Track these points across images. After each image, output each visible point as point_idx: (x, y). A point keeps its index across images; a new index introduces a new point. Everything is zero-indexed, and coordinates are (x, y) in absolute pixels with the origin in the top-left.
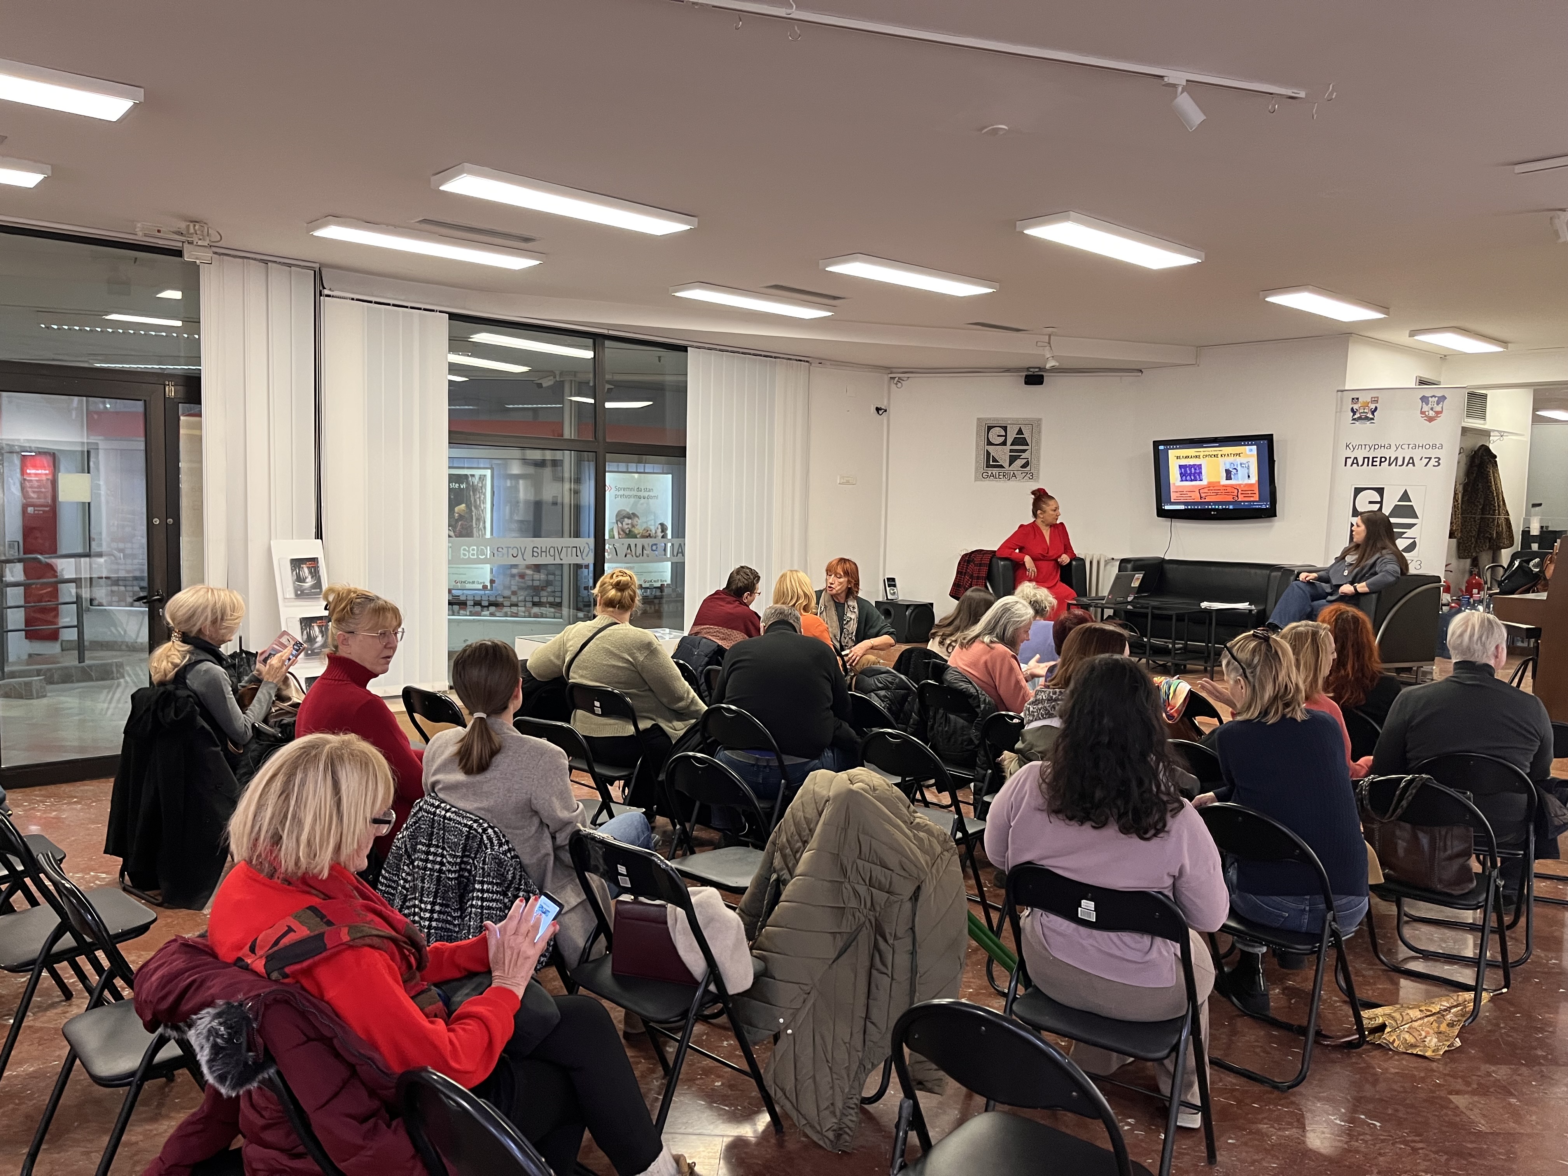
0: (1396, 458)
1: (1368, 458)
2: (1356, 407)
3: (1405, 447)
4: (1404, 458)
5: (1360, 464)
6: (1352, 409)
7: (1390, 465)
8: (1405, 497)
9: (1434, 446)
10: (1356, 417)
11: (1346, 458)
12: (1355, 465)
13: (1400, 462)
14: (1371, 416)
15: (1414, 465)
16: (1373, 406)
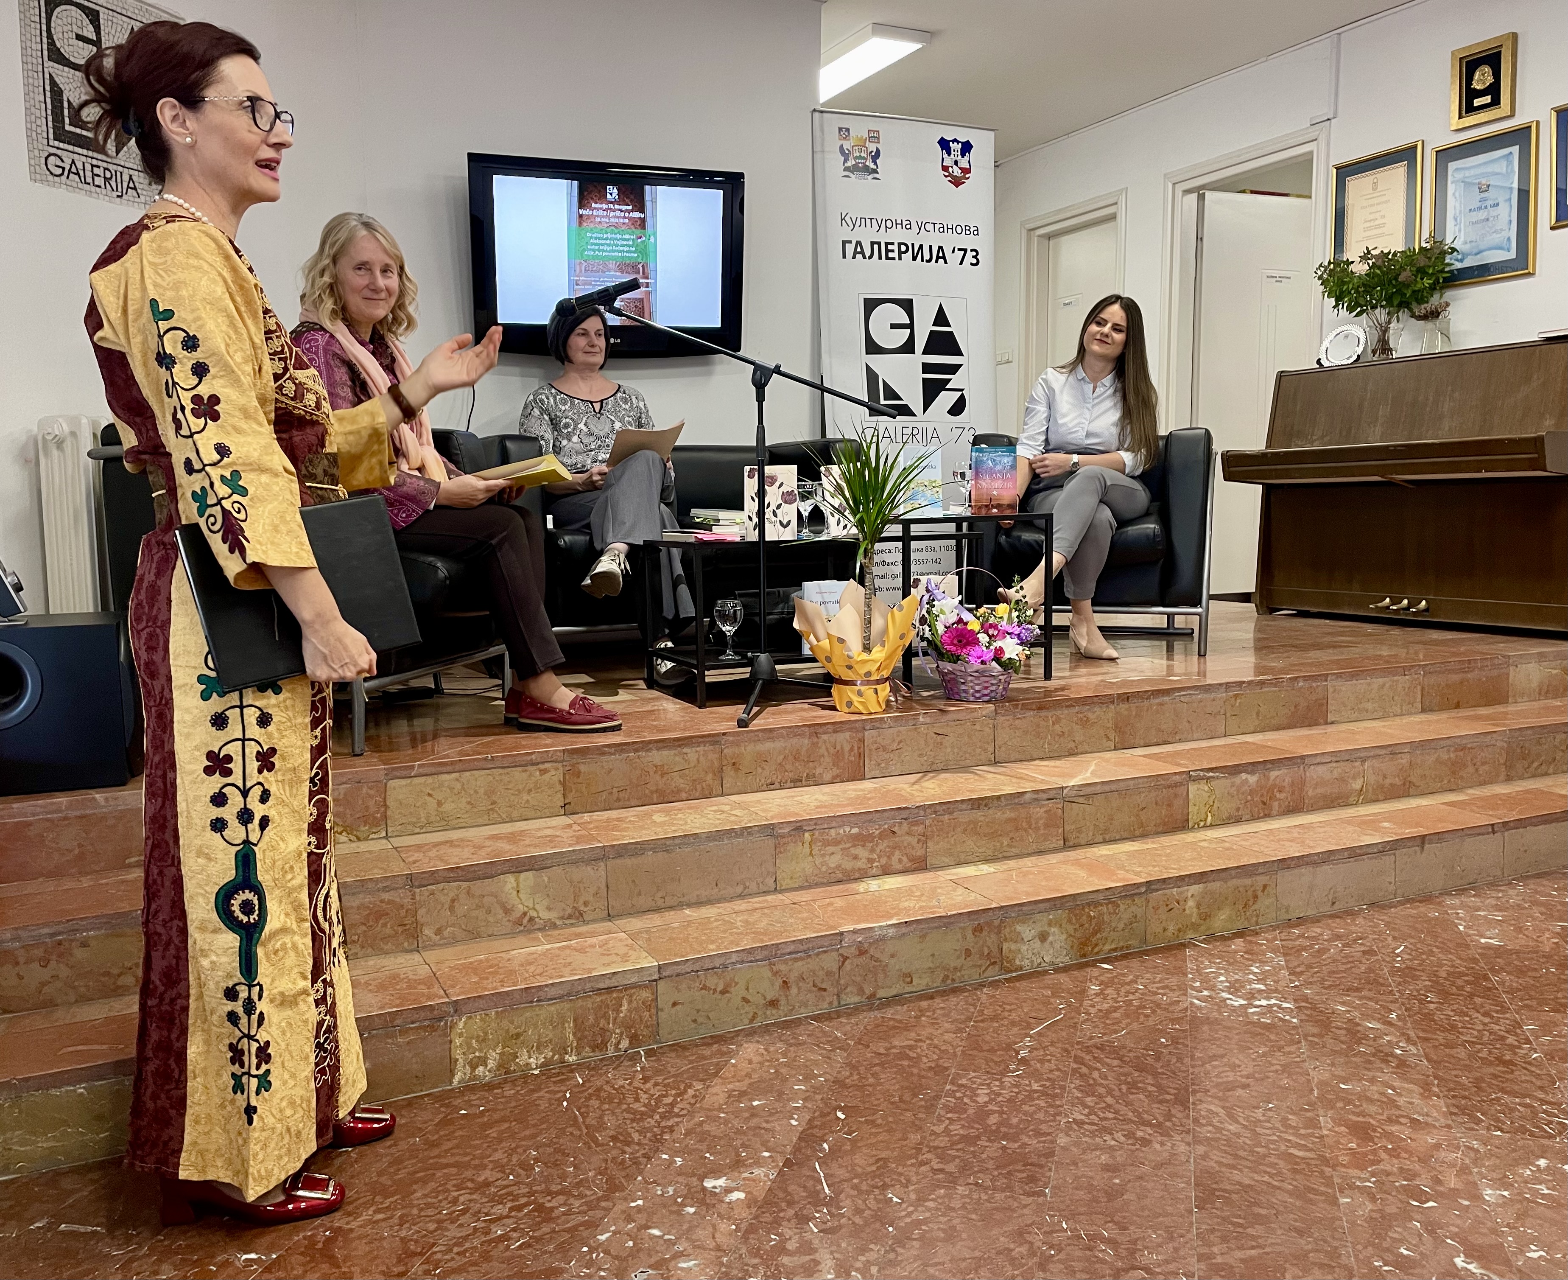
0: (921, 247)
1: (879, 244)
2: (846, 145)
3: (929, 227)
4: (931, 247)
6: (842, 150)
7: (914, 259)
8: (941, 318)
9: (967, 230)
10: (849, 163)
11: (845, 242)
12: (859, 257)
13: (927, 256)
14: (872, 166)
15: (946, 262)
16: (873, 148)
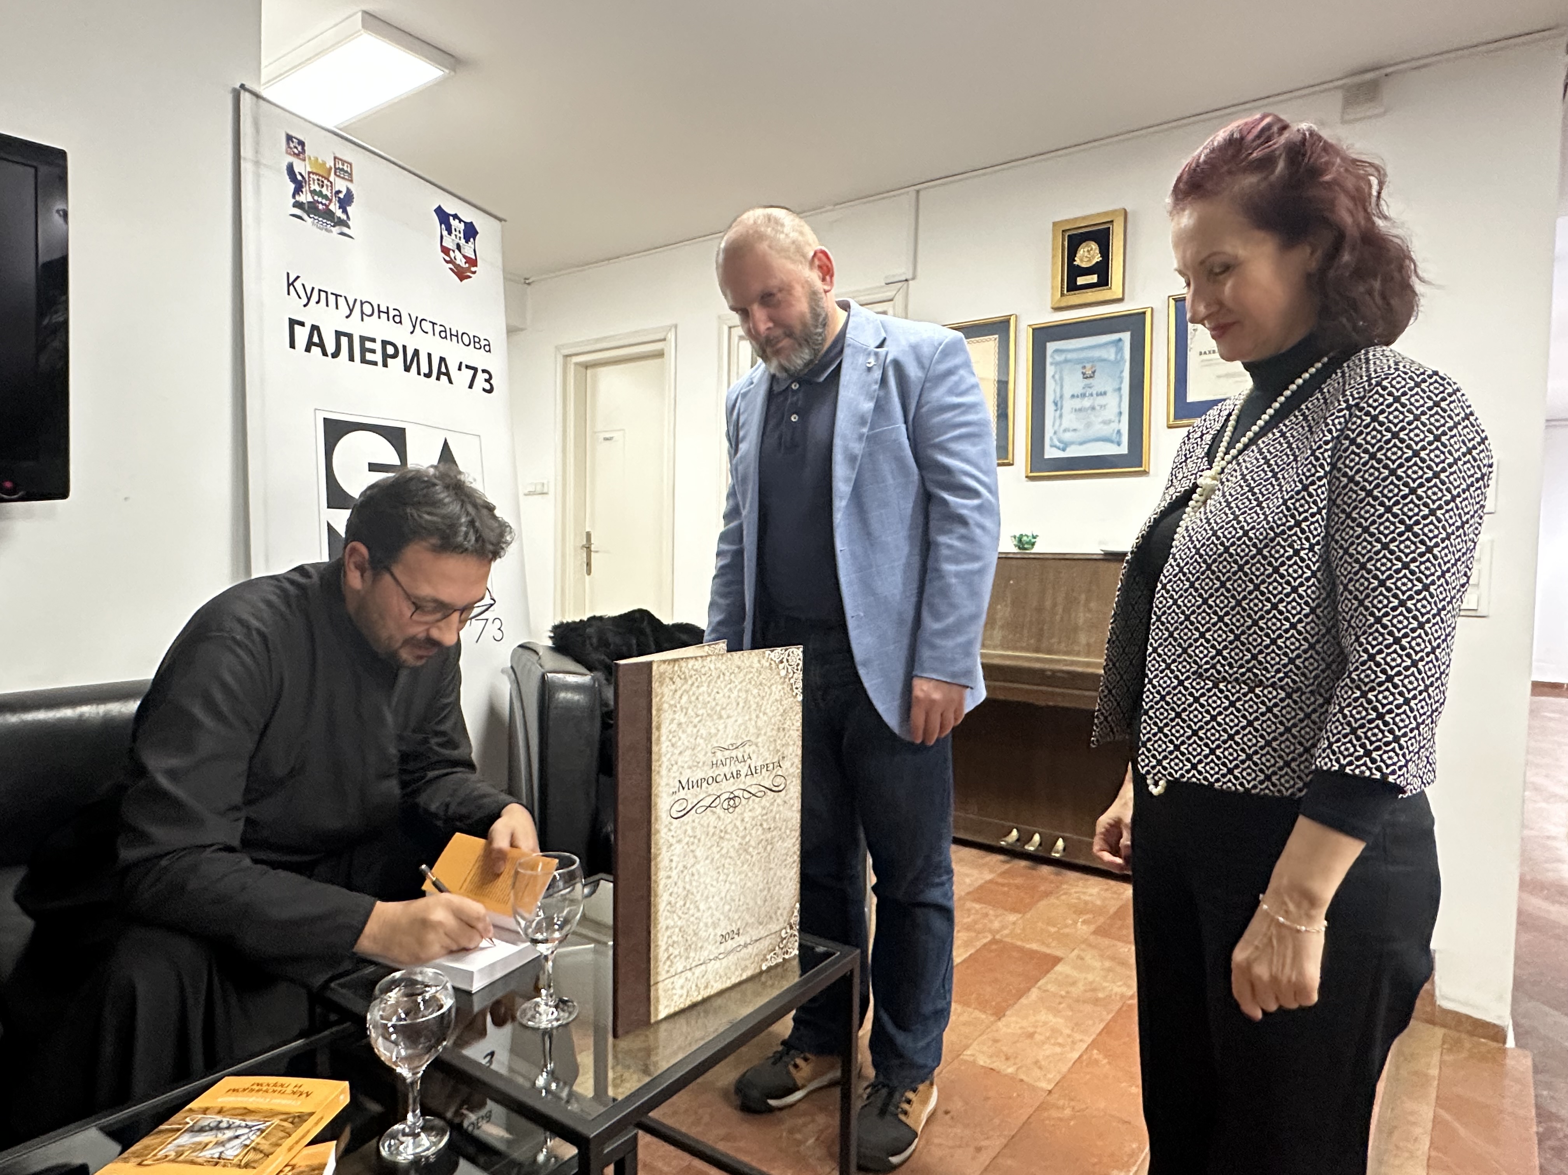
0: (416, 353)
1: (350, 336)
2: (300, 167)
3: (427, 326)
4: (429, 355)
5: (331, 348)
6: (290, 169)
7: (406, 368)
8: (448, 460)
9: (476, 341)
10: (303, 198)
11: (293, 323)
12: (316, 350)
13: (424, 368)
14: (339, 213)
15: (451, 382)
16: (341, 185)
